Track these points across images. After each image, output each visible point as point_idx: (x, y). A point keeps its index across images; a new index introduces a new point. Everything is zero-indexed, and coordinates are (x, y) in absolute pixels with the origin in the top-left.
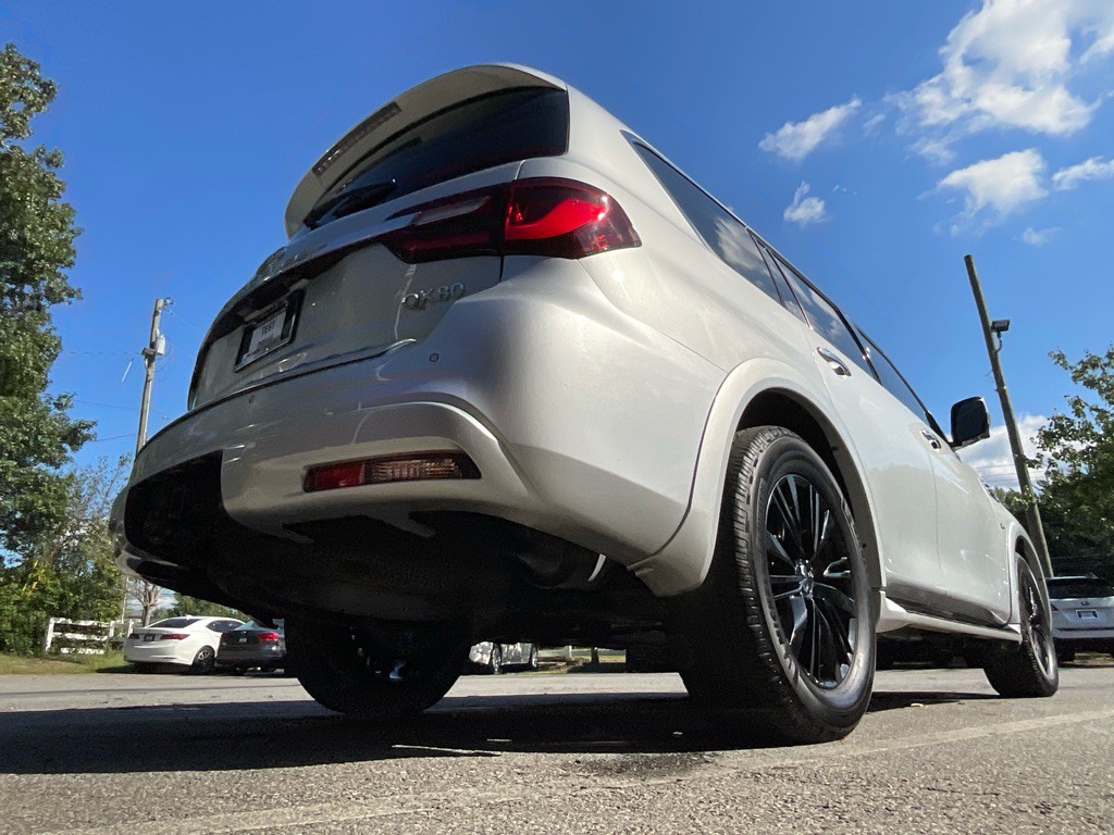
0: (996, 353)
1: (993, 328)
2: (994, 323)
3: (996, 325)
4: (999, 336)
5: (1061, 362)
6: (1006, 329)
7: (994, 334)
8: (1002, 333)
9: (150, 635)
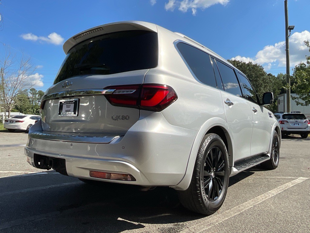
0: (288, 37)
1: (289, 28)
2: (289, 27)
3: (290, 28)
4: (290, 31)
5: (307, 44)
6: (293, 29)
7: (289, 31)
8: (291, 30)
9: (12, 121)
